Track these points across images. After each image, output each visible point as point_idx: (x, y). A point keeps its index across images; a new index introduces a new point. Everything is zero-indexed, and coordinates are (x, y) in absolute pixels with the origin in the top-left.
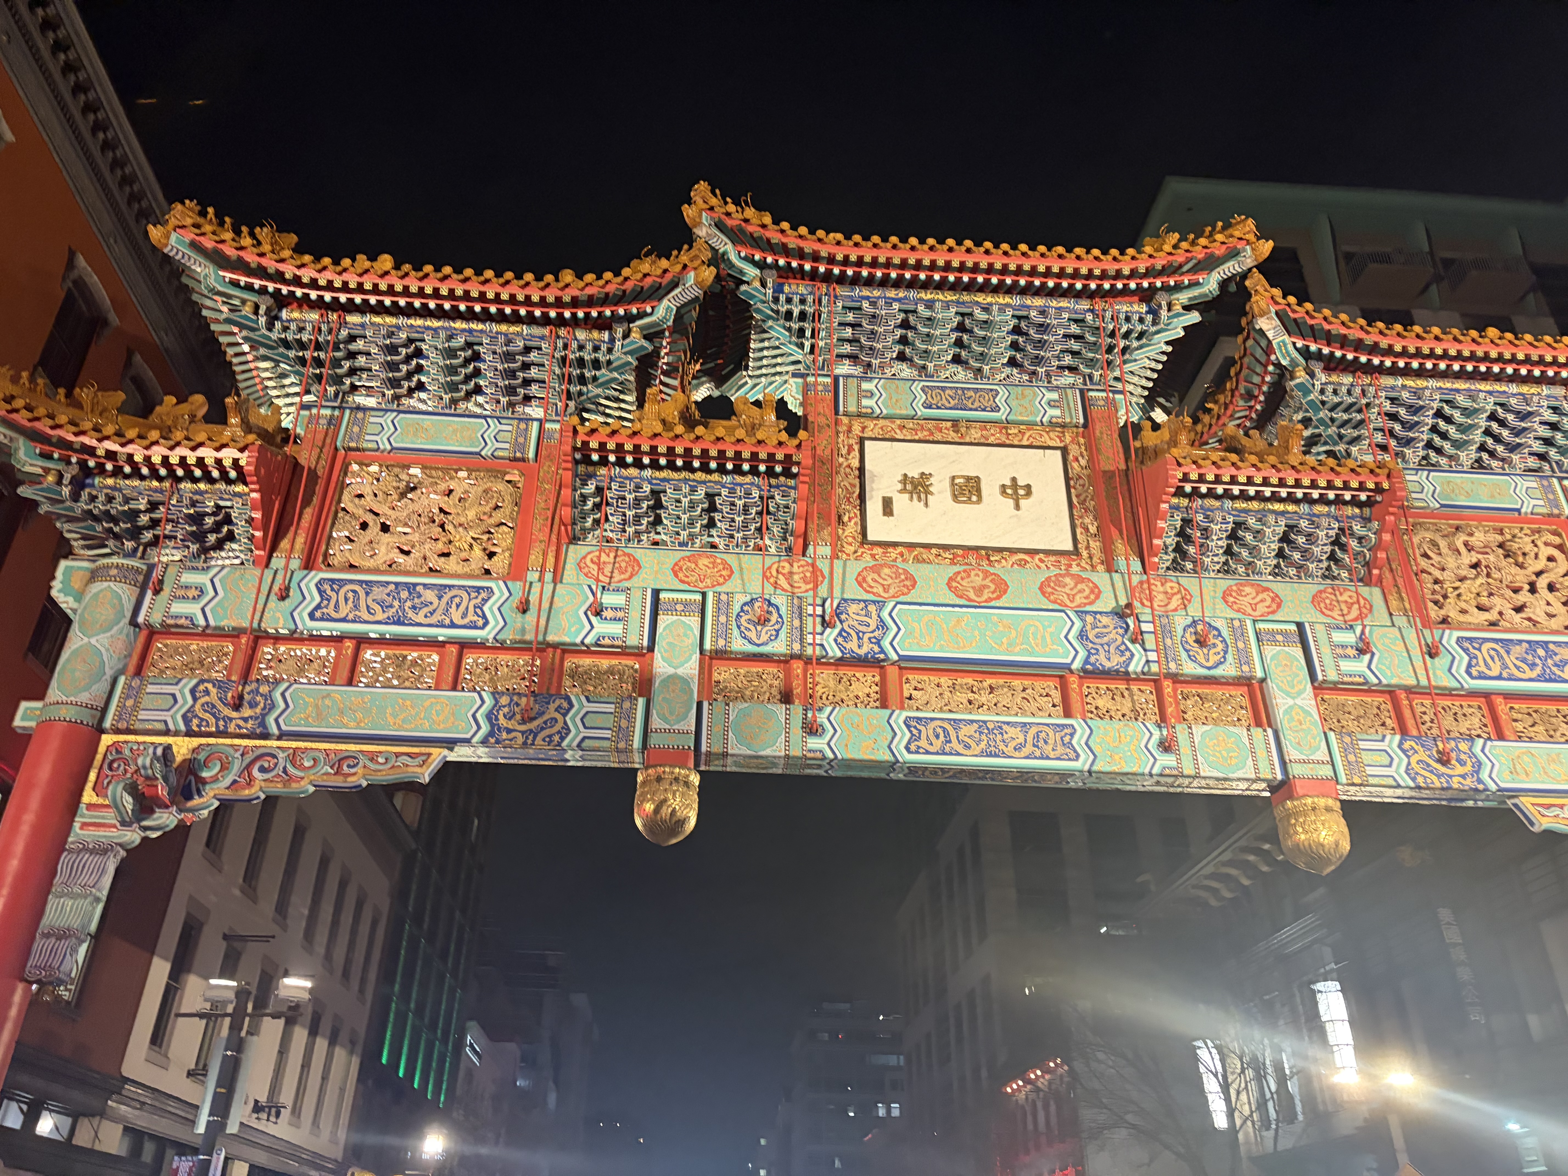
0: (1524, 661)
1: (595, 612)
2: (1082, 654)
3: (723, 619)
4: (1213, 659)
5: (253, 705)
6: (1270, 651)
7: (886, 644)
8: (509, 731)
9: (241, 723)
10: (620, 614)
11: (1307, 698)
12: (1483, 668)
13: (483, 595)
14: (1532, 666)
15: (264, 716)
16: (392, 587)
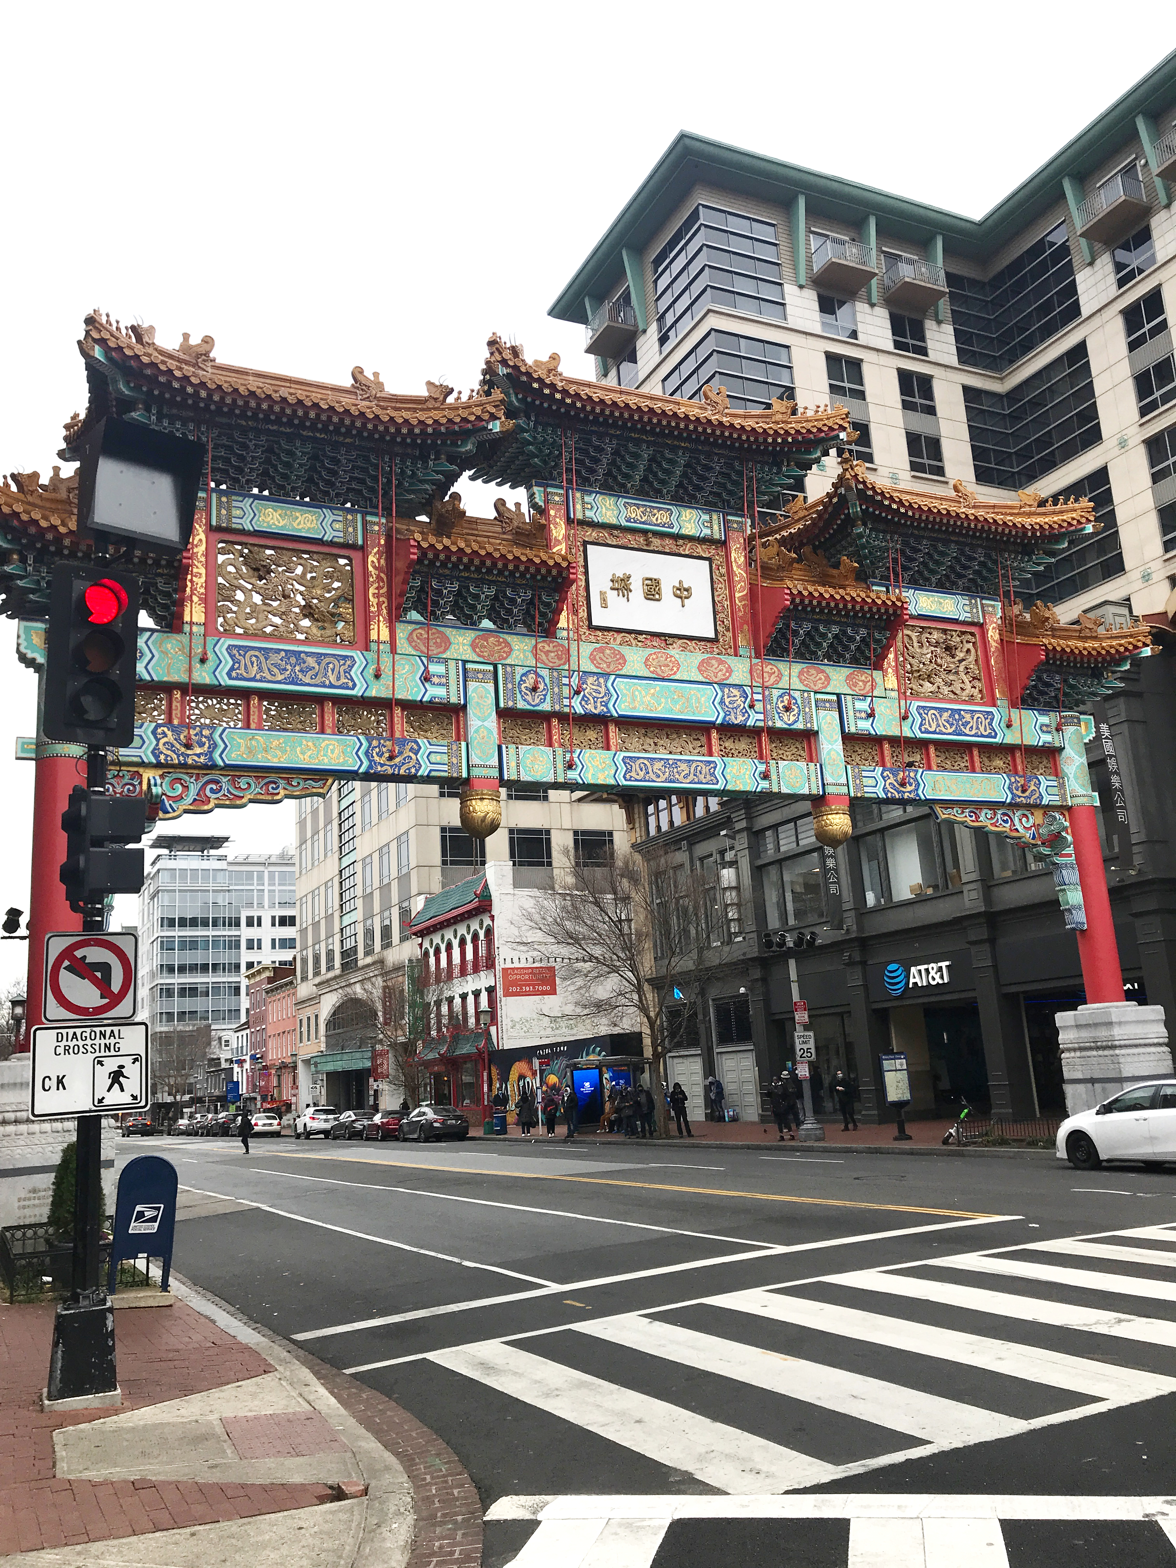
0: (948, 722)
1: (426, 678)
2: (722, 715)
3: (510, 686)
4: (792, 719)
5: (202, 745)
6: (822, 713)
7: (610, 706)
8: (382, 765)
9: (196, 758)
10: (444, 680)
11: (839, 745)
12: (927, 726)
13: (348, 663)
14: (951, 725)
15: (211, 753)
16: (283, 654)
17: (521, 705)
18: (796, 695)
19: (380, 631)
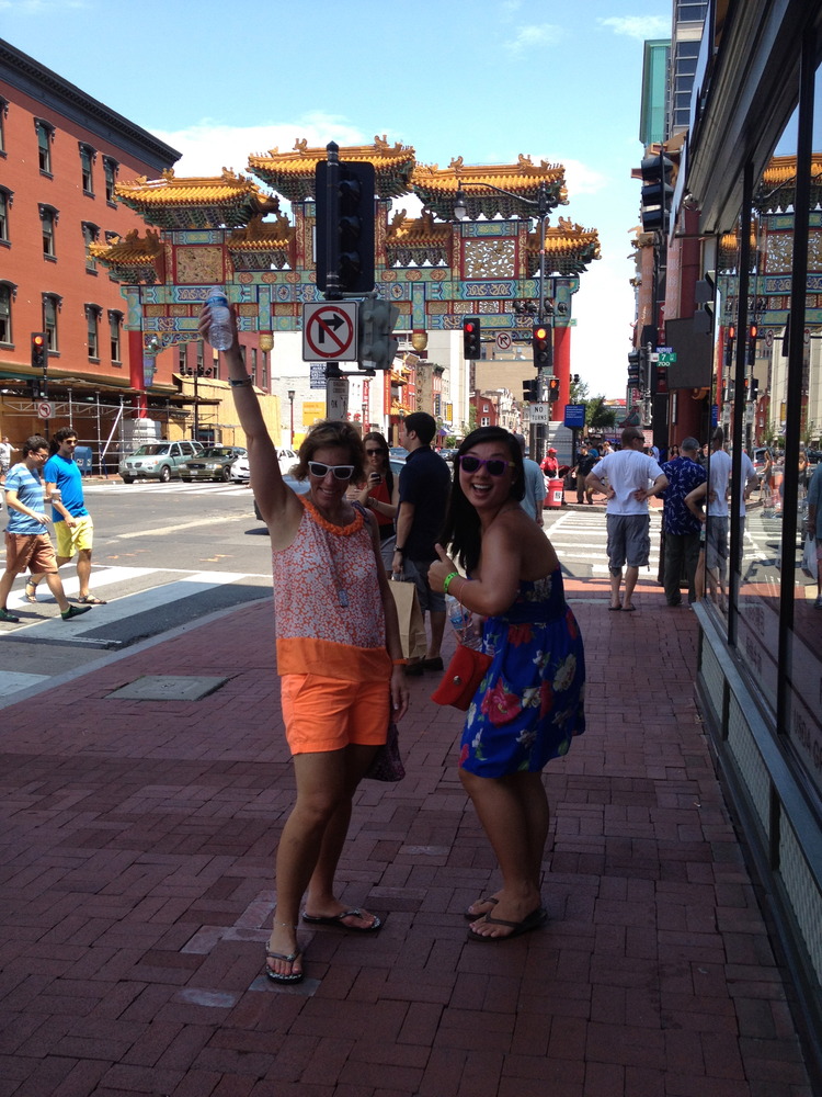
1: (243, 293)
3: (274, 293)
5: (171, 323)
6: (415, 292)
7: (315, 297)
10: (249, 293)
15: (174, 326)
16: (195, 289)
17: (278, 300)
18: (403, 284)
19: (229, 277)
